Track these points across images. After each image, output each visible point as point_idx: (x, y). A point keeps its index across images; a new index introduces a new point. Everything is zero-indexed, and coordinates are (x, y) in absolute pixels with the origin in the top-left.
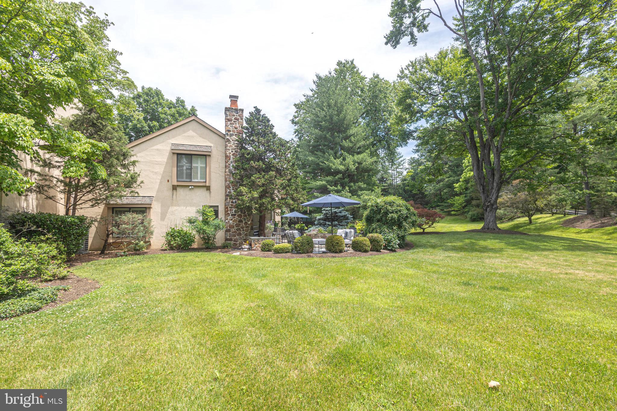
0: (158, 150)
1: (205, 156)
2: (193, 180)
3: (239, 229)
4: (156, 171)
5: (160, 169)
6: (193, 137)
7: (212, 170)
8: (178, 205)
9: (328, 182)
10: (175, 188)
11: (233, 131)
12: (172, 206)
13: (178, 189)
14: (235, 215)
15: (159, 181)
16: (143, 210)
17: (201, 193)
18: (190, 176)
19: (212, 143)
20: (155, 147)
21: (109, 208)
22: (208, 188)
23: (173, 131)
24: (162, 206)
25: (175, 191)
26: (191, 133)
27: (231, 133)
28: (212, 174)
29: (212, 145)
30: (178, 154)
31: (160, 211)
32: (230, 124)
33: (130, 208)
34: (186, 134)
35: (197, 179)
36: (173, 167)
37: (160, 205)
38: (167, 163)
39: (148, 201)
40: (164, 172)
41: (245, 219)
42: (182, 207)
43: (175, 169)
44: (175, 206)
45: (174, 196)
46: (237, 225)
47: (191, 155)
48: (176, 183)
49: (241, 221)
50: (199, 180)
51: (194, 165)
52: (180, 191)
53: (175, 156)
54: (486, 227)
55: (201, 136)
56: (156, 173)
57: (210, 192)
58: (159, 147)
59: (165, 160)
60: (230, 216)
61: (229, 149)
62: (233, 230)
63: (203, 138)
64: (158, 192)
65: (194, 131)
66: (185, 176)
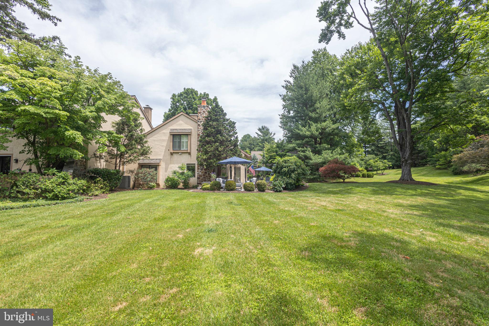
0: (164, 133)
1: (188, 135)
2: (181, 149)
3: (205, 177)
4: (163, 145)
5: (165, 144)
6: (182, 124)
7: (192, 143)
8: (174, 164)
9: (298, 144)
10: (172, 154)
11: (202, 119)
12: (171, 164)
13: (174, 154)
14: (202, 169)
15: (164, 150)
16: (155, 167)
17: (186, 156)
18: (180, 147)
19: (192, 127)
20: (162, 132)
21: (140, 165)
22: (190, 154)
23: (171, 122)
24: (165, 164)
25: (172, 156)
26: (181, 122)
27: (201, 120)
28: (192, 145)
29: (192, 128)
30: (173, 135)
31: (164, 167)
32: (201, 115)
33: (150, 165)
34: (178, 123)
35: (184, 148)
36: (171, 142)
37: (165, 163)
38: (168, 140)
39: (158, 161)
40: (167, 145)
41: (208, 172)
42: (176, 165)
43: (172, 143)
44: (172, 164)
45: (172, 159)
46: (204, 175)
47: (180, 135)
48: (172, 151)
49: (206, 173)
50: (185, 149)
51: (182, 140)
52: (175, 155)
53: (172, 136)
54: (402, 179)
55: (186, 123)
56: (163, 146)
57: (191, 156)
58: (164, 131)
59: (167, 139)
60: (200, 170)
61: (199, 130)
62: (201, 178)
63: (187, 124)
64: (163, 156)
65: (182, 121)
66: (177, 147)
